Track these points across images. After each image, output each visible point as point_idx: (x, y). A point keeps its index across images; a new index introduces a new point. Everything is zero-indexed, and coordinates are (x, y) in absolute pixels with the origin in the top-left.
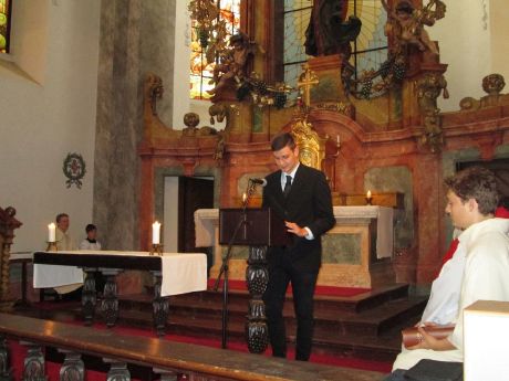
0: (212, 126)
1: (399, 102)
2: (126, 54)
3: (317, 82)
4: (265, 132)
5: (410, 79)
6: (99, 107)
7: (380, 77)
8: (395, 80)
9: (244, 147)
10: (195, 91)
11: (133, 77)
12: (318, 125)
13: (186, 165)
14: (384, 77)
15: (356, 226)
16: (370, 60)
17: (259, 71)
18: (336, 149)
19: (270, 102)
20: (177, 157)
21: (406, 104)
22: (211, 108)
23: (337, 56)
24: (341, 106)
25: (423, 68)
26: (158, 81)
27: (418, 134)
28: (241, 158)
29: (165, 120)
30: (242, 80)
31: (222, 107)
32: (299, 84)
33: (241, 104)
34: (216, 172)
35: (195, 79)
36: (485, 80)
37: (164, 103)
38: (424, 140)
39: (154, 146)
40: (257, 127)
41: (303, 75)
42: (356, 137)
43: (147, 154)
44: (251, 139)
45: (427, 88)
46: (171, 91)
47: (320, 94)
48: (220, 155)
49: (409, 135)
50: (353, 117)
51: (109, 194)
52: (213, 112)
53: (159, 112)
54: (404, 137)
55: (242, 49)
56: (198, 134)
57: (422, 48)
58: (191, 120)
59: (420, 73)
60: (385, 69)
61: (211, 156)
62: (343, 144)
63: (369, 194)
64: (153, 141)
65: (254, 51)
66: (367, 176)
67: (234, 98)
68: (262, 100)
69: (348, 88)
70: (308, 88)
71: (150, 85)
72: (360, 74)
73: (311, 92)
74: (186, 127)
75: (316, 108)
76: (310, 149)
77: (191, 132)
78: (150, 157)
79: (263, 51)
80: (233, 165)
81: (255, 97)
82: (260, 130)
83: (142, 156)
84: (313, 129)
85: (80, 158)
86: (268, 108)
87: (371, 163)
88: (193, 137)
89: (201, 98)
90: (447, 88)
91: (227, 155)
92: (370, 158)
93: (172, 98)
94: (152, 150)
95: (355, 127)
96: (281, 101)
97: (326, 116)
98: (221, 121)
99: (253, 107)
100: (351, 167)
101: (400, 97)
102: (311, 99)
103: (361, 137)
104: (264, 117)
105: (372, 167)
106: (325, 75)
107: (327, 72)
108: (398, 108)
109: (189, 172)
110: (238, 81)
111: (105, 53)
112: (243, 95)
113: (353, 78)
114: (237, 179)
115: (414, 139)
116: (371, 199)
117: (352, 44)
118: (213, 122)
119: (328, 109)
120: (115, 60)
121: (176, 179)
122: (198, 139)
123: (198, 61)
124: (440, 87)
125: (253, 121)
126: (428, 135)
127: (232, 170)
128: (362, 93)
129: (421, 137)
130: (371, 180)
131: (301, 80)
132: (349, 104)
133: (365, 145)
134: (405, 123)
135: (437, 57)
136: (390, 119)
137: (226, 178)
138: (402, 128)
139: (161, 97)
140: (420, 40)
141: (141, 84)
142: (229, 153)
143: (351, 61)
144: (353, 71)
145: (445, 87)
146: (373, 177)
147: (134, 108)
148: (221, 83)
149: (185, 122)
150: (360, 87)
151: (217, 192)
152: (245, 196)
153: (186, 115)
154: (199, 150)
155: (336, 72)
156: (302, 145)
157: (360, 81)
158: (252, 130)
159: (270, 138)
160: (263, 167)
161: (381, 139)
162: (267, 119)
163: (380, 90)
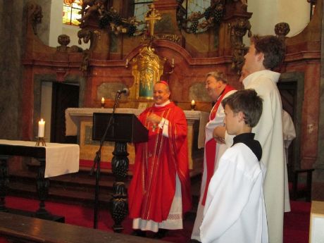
0: (80, 46)
1: (216, 37)
3: (159, 18)
4: (119, 53)
5: (226, 21)
7: (204, 19)
8: (214, 21)
9: (103, 63)
10: (66, 18)
11: (19, 3)
12: (159, 50)
13: (59, 74)
14: (207, 19)
16: (197, 5)
17: (116, 7)
18: (171, 69)
19: (124, 30)
20: (52, 68)
21: (222, 39)
22: (79, 33)
24: (175, 38)
25: (235, 14)
26: (39, 8)
27: (229, 61)
28: (100, 71)
29: (43, 39)
30: (103, 12)
31: (87, 32)
32: (146, 19)
33: (102, 31)
34: (82, 80)
35: (66, 9)
36: (277, 26)
37: (42, 25)
38: (233, 66)
39: (34, 58)
40: (113, 49)
41: (150, 13)
42: (186, 62)
43: (29, 64)
44: (109, 58)
45: (237, 28)
46: (49, 17)
47: (162, 28)
48: (85, 68)
49: (223, 62)
50: (184, 46)
52: (80, 35)
53: (39, 32)
54: (219, 62)
56: (69, 51)
58: (64, 40)
59: (234, 18)
60: (208, 13)
61: (79, 68)
62: (176, 65)
63: (193, 102)
64: (34, 54)
66: (191, 89)
67: (98, 26)
68: (118, 28)
69: (181, 24)
70: (153, 22)
71: (33, 11)
72: (189, 15)
73: (155, 26)
74: (59, 45)
75: (158, 38)
76: (153, 68)
77: (63, 50)
78: (31, 66)
80: (95, 76)
81: (113, 26)
82: (116, 51)
83: (25, 66)
84: (155, 53)
86: (122, 35)
87: (195, 79)
88: (65, 53)
89: (71, 24)
90: (251, 30)
91: (90, 68)
92: (194, 76)
93: (49, 22)
94: (34, 61)
95: (185, 53)
96: (132, 30)
97: (164, 44)
98: (86, 42)
99: (111, 35)
100: (181, 82)
101: (217, 34)
102: (155, 30)
103: (188, 61)
105: (195, 83)
106: (165, 14)
107: (166, 11)
108: (215, 42)
109: (61, 79)
112: (104, 25)
113: (184, 17)
114: (98, 86)
115: (226, 64)
116: (195, 105)
118: (80, 43)
119: (167, 39)
121: (51, 84)
122: (69, 55)
124: (246, 28)
125: (110, 44)
126: (236, 62)
127: (94, 79)
128: (191, 29)
129: (231, 63)
130: (194, 92)
131: (148, 16)
132: (181, 36)
133: (191, 67)
134: (220, 53)
135: (245, 8)
136: (209, 50)
137: (89, 85)
138: (218, 56)
139: (40, 21)
141: (26, 10)
142: (92, 66)
143: (184, 5)
144: (185, 12)
145: (249, 30)
146: (196, 89)
147: (19, 28)
149: (59, 42)
150: (189, 25)
151: (82, 95)
152: (103, 100)
153: (60, 36)
154: (69, 63)
155: (173, 12)
156: (146, 64)
157: (189, 20)
158: (110, 51)
159: (122, 57)
160: (117, 79)
161: (203, 64)
162: (120, 43)
163: (204, 28)
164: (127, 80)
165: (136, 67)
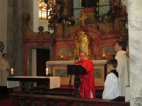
1: (113, 25)
2: (17, 5)
3: (86, 18)
4: (68, 33)
5: (117, 17)
6: (8, 24)
8: (112, 18)
9: (61, 39)
11: (20, 13)
12: (87, 32)
13: (40, 45)
14: (108, 16)
15: (100, 66)
16: (103, 9)
17: (65, 12)
18: (93, 41)
19: (70, 23)
20: (36, 42)
21: (116, 26)
22: (49, 25)
23: (92, 8)
24: (94, 26)
25: (121, 15)
26: (29, 15)
27: (119, 36)
28: (60, 42)
29: (31, 28)
30: (59, 15)
31: (53, 25)
32: (80, 18)
33: (59, 24)
34: (51, 47)
35: (40, 12)
38: (121, 38)
39: (28, 38)
40: (65, 32)
41: (82, 15)
42: (99, 36)
43: (26, 41)
44: (63, 36)
45: (122, 21)
46: (33, 18)
47: (87, 22)
48: (52, 42)
49: (116, 36)
50: (98, 29)
51: (13, 56)
52: (49, 27)
53: (29, 26)
54: (114, 37)
55: (59, 5)
56: (44, 34)
57: (121, 8)
58: (41, 29)
60: (109, 14)
61: (49, 42)
62: (95, 39)
64: (28, 36)
65: (64, 5)
66: (103, 49)
67: (57, 22)
68: (67, 22)
69: (96, 19)
70: (83, 20)
71: (26, 16)
72: (100, 14)
74: (39, 31)
75: (86, 26)
76: (84, 41)
77: (41, 33)
78: (27, 42)
79: (67, 5)
80: (57, 45)
81: (64, 21)
83: (24, 42)
84: (85, 34)
85: (2, 43)
86: (69, 25)
87: (104, 45)
88: (42, 35)
89: (42, 19)
91: (55, 42)
92: (104, 43)
94: (28, 40)
95: (99, 33)
96: (73, 23)
97: (89, 29)
98: (52, 30)
99: (63, 25)
100: (98, 46)
101: (113, 23)
102: (84, 23)
103: (101, 36)
104: (67, 28)
105: (105, 46)
106: (89, 15)
107: (89, 13)
108: (113, 27)
109: (41, 47)
110: (58, 16)
111: (9, 5)
112: (60, 21)
113: (98, 15)
114: (59, 50)
116: (105, 57)
117: (97, 3)
118: (49, 30)
119: (90, 26)
120: (14, 8)
121: (36, 50)
122: (44, 36)
123: (40, 5)
124: (126, 21)
125: (63, 30)
126: (122, 36)
127: (57, 47)
128: (101, 21)
130: (104, 51)
132: (97, 25)
133: (102, 39)
134: (115, 32)
136: (110, 30)
137: (54, 50)
138: (114, 34)
139: (30, 21)
140: (120, 5)
141: (23, 16)
142: (55, 41)
143: (97, 9)
144: (98, 13)
146: (105, 49)
147: (20, 25)
148: (52, 17)
149: (39, 30)
150: (100, 19)
151: (51, 54)
152: (62, 56)
153: (39, 27)
154: (45, 40)
155: (92, 14)
156: (81, 39)
157: (100, 17)
158: (63, 33)
159: (69, 36)
160: (67, 46)
161: (108, 37)
162: (68, 29)
163: (107, 21)
164: (73, 46)
165: (77, 41)
